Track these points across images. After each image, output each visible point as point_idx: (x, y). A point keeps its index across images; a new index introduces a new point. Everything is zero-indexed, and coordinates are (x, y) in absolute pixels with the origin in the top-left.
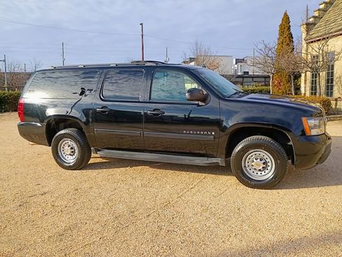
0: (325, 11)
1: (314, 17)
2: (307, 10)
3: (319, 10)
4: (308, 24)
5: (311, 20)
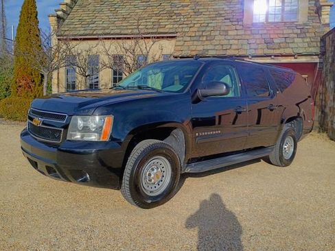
0: (71, 7)
1: (63, 11)
3: (66, 4)
4: (59, 17)
5: (61, 13)
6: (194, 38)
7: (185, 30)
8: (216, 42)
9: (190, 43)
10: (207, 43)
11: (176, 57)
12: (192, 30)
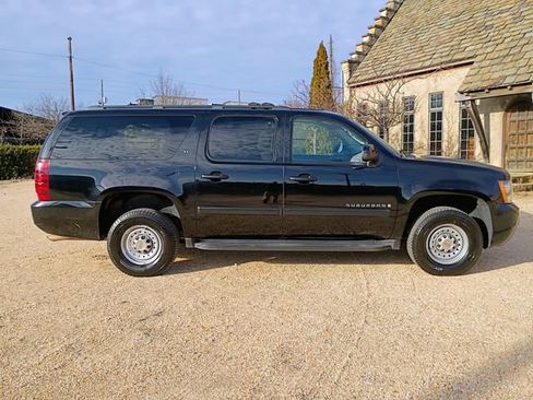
0: (370, 45)
1: (358, 53)
2: (331, 42)
3: (363, 44)
4: (350, 62)
5: (354, 56)
6: (496, 61)
7: (489, 50)
8: (522, 62)
9: (487, 69)
10: (510, 65)
11: (462, 93)
12: (499, 47)
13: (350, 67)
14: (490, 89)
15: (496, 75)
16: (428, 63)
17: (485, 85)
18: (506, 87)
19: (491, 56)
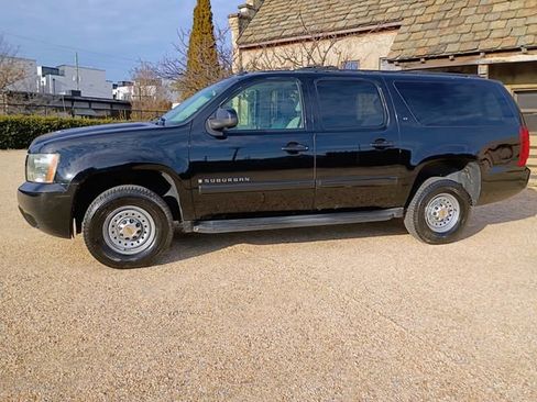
1: (248, 6)
4: (241, 17)
5: (244, 10)
6: (430, 25)
7: (418, 12)
8: (464, 29)
9: (420, 34)
10: (448, 31)
11: (391, 62)
12: (430, 10)
13: (240, 23)
14: (427, 59)
15: (433, 42)
16: (341, 24)
17: (421, 52)
18: (447, 57)
19: (423, 19)
